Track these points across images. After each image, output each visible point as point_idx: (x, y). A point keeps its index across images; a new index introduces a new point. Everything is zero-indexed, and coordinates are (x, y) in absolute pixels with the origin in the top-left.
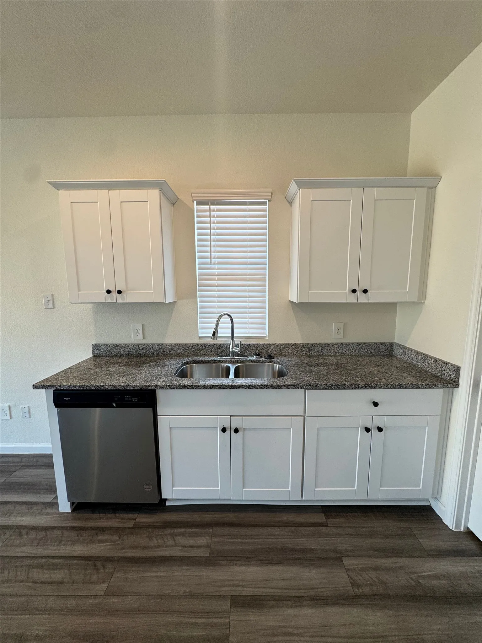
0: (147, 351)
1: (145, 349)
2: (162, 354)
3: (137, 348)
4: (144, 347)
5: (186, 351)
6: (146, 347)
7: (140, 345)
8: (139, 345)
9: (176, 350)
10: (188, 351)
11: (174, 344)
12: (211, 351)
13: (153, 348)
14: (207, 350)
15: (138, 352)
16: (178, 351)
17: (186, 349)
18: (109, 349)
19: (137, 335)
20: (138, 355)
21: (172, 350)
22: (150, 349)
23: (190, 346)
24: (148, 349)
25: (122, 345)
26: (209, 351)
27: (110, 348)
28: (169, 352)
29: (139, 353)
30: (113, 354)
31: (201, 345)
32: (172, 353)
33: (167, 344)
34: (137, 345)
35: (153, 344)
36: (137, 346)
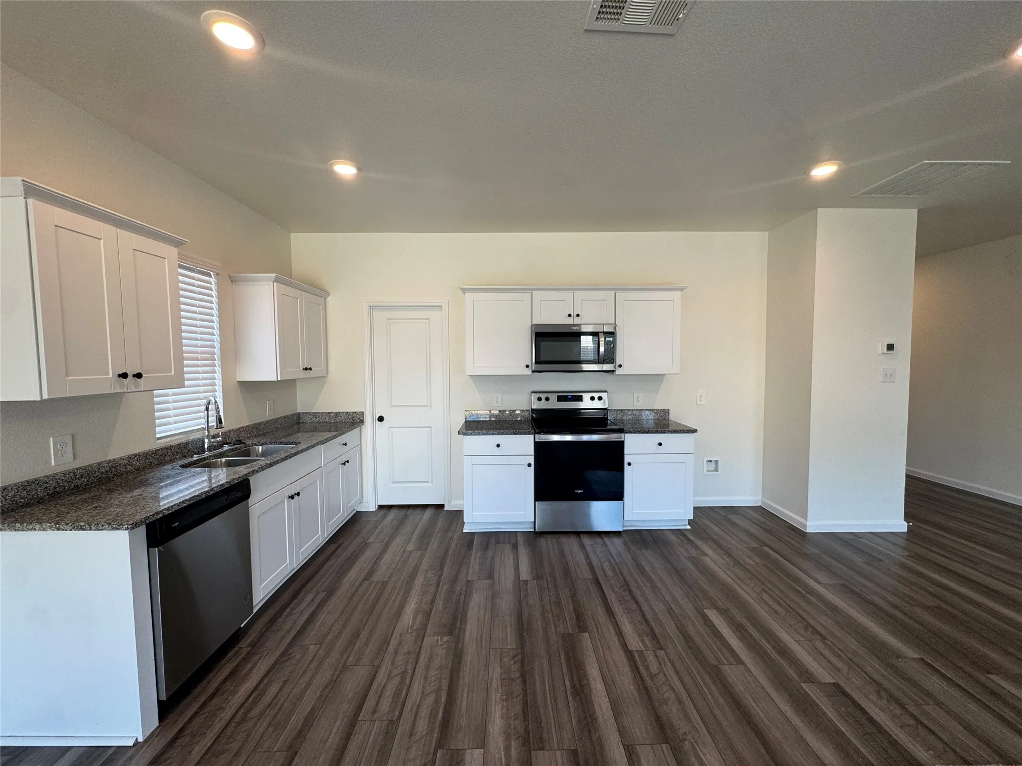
0: (89, 479)
1: (86, 474)
2: (114, 475)
3: (71, 478)
4: (84, 472)
5: (148, 462)
6: (87, 472)
7: (77, 470)
8: (75, 470)
9: (135, 463)
10: (149, 460)
11: (132, 455)
12: (177, 453)
13: (99, 469)
14: (173, 454)
15: (73, 484)
16: (138, 464)
17: (148, 459)
18: (10, 495)
19: (61, 456)
20: (74, 489)
21: (129, 465)
22: (95, 472)
23: (152, 453)
24: (92, 474)
25: (41, 479)
26: (175, 453)
27: (13, 493)
28: (124, 470)
29: (75, 486)
30: (20, 504)
31: (165, 448)
32: (129, 469)
33: (121, 458)
34: (71, 471)
35: (100, 464)
36: (71, 474)
